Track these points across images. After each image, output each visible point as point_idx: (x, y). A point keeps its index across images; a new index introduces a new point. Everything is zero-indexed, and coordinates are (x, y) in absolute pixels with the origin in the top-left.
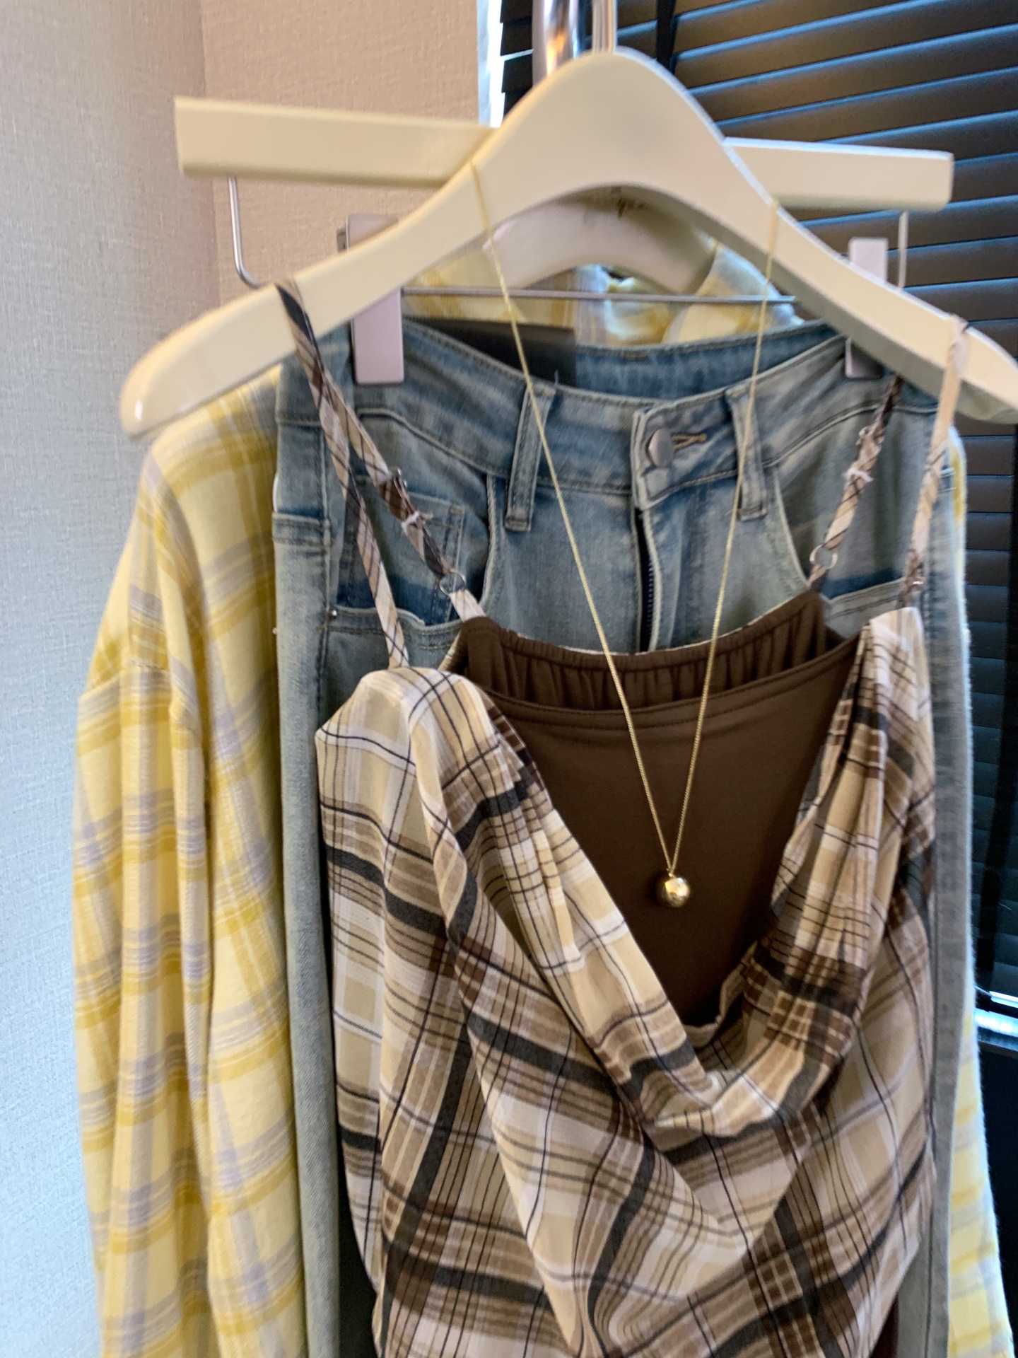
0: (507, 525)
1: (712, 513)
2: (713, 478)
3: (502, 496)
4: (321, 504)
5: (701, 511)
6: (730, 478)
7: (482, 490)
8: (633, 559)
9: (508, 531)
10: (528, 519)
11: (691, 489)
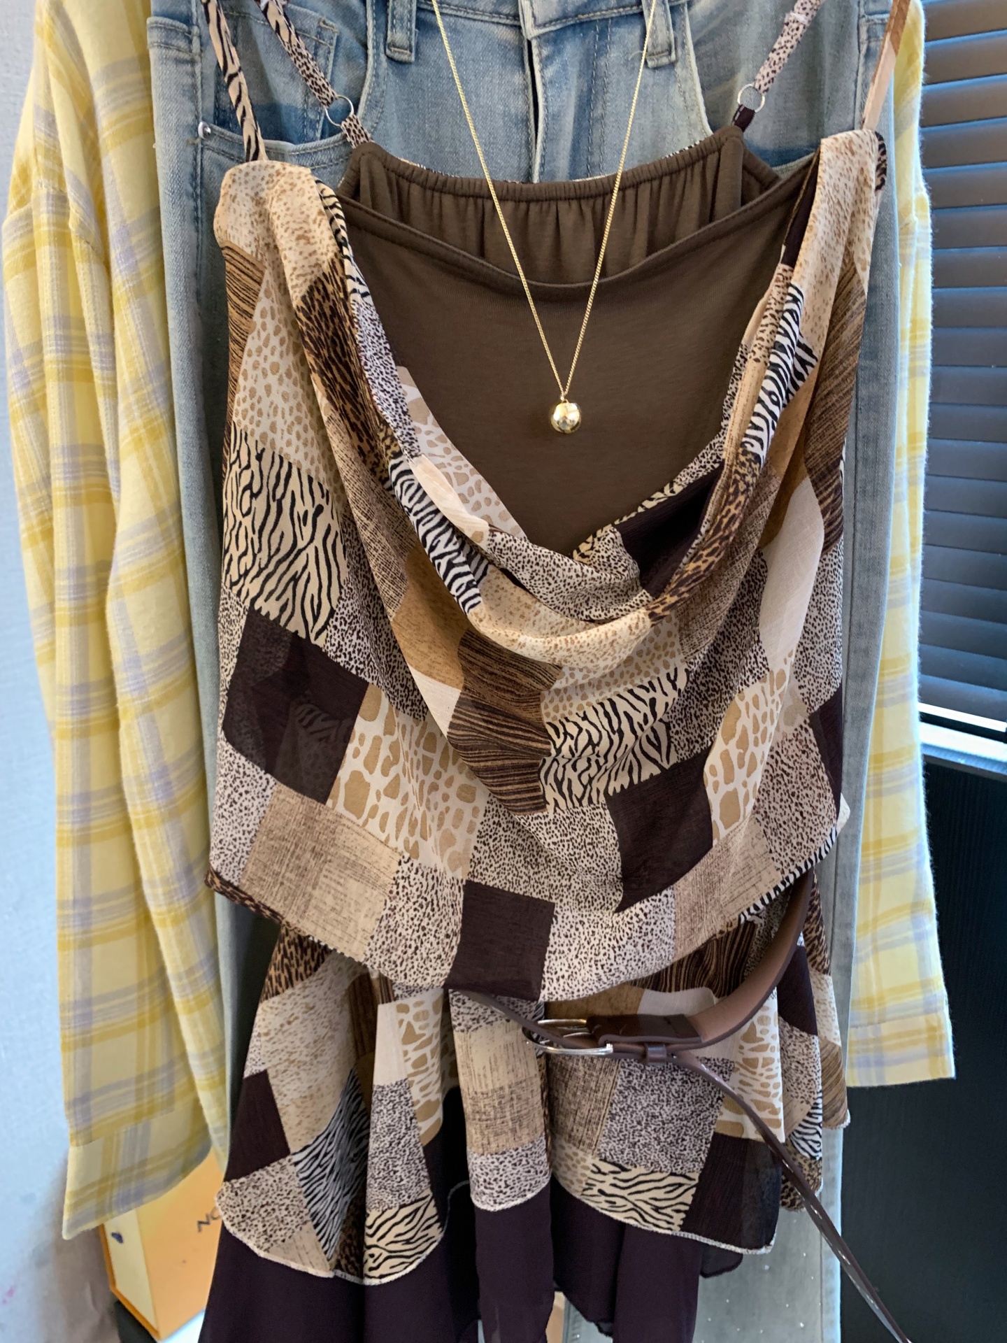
0: (387, 51)
1: (615, 54)
2: (615, 13)
3: (382, 20)
4: (190, 9)
5: (601, 52)
6: (634, 15)
7: (361, 13)
8: (526, 102)
9: (390, 59)
10: (410, 46)
11: (590, 23)
